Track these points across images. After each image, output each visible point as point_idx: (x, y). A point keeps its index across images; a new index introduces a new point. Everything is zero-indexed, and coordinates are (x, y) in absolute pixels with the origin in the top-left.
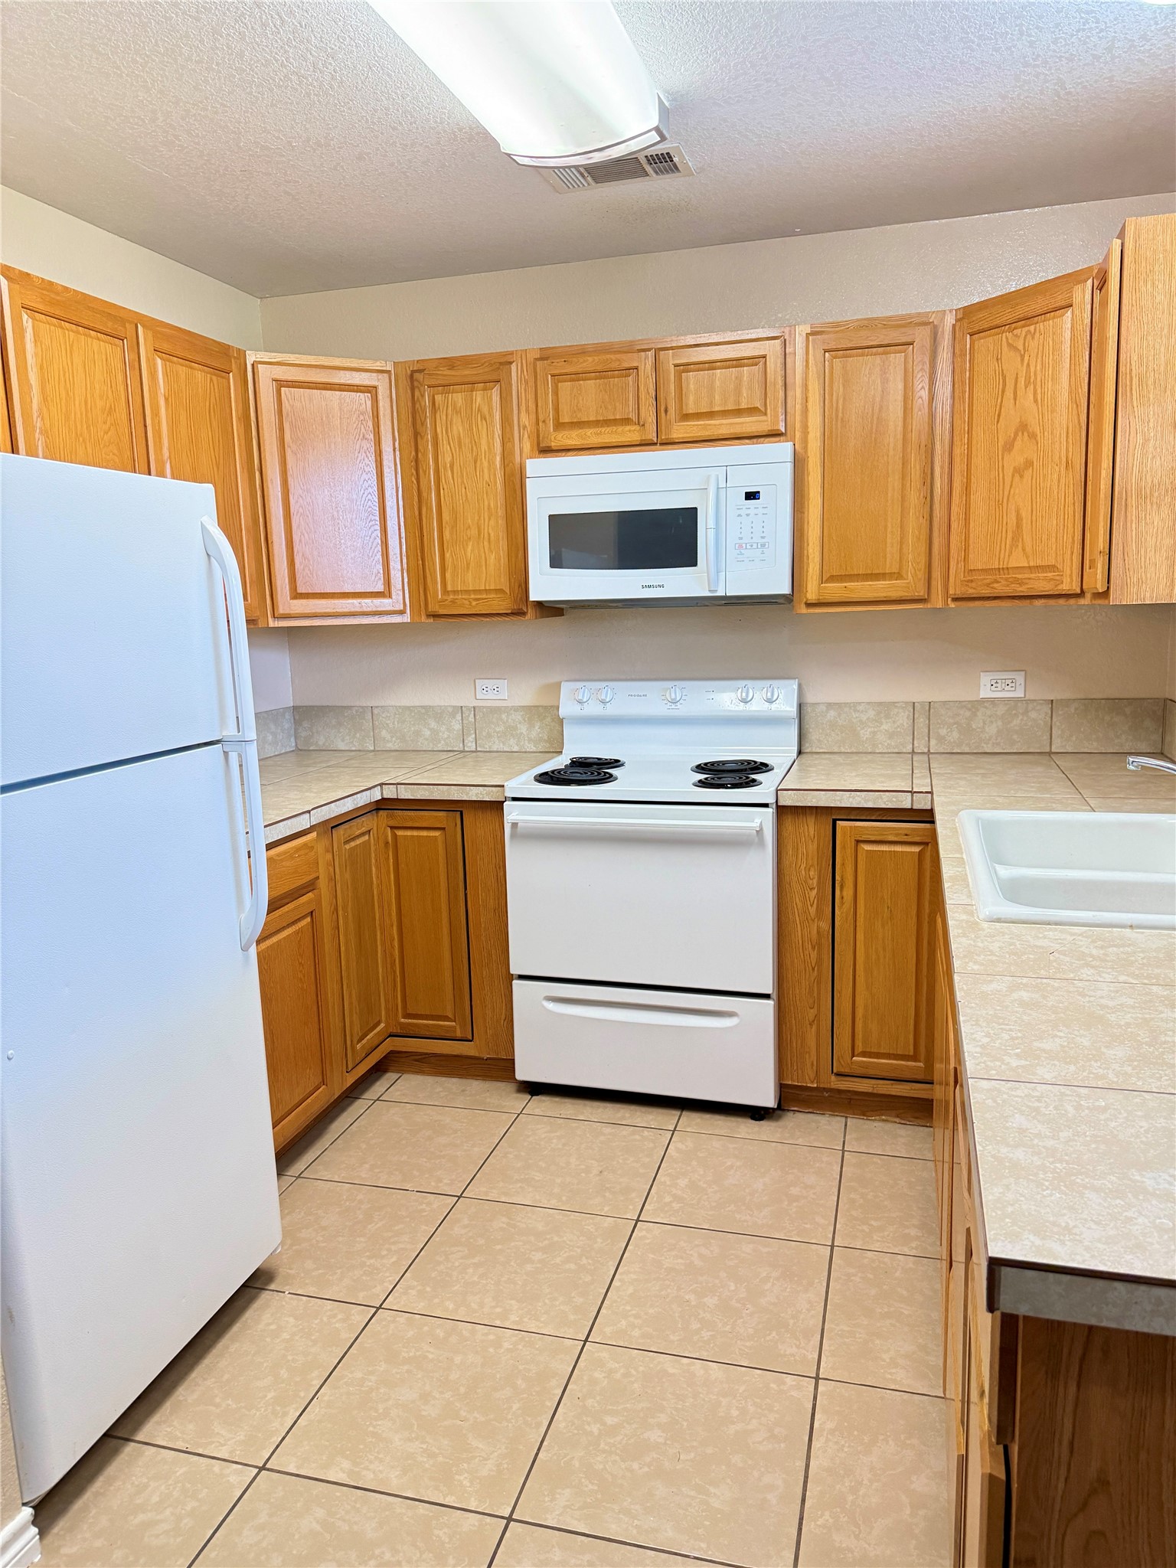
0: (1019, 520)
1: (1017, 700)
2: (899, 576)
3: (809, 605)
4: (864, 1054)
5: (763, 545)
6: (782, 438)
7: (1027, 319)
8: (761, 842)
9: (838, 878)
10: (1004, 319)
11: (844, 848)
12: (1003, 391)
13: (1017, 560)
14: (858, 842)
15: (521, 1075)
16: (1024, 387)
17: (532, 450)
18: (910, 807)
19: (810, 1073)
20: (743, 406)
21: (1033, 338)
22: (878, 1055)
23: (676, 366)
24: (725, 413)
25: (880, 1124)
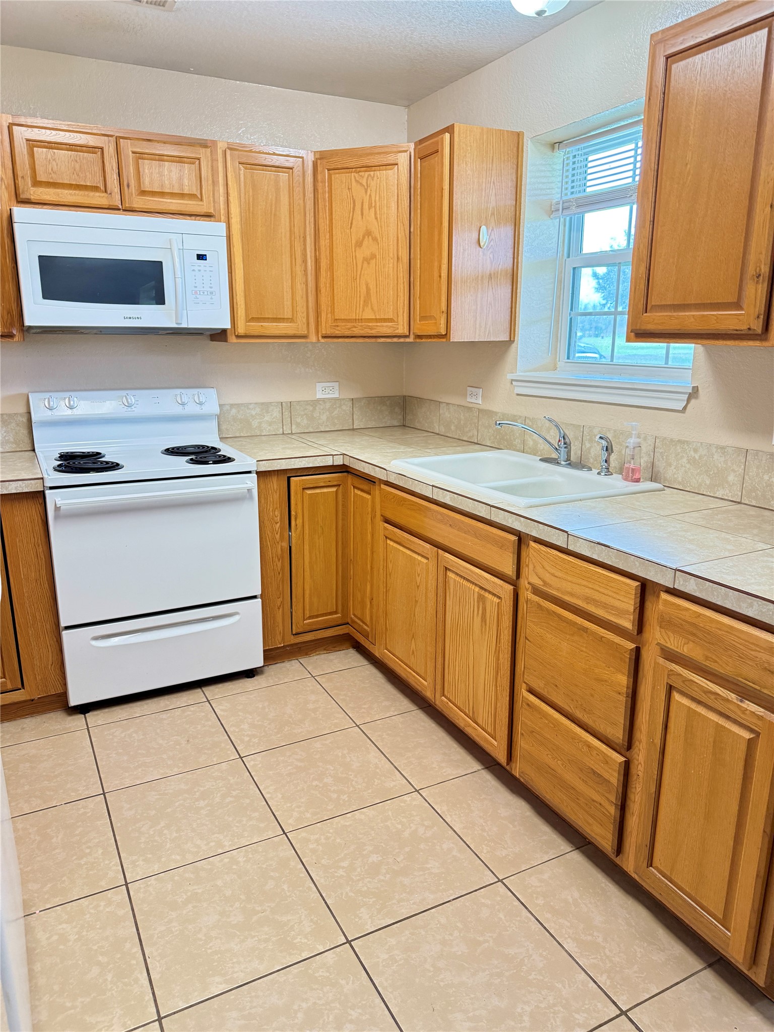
0: (368, 289)
1: (336, 399)
2: (291, 320)
3: (238, 337)
4: (310, 618)
5: (212, 293)
6: (212, 219)
7: (368, 167)
8: (251, 498)
9: (293, 513)
10: (352, 165)
11: (296, 494)
12: (354, 209)
13: (368, 315)
14: (304, 489)
15: (73, 702)
16: (368, 209)
18: (332, 464)
19: (279, 638)
20: (186, 192)
21: (373, 180)
22: (317, 616)
23: (133, 152)
24: (172, 195)
25: (318, 657)
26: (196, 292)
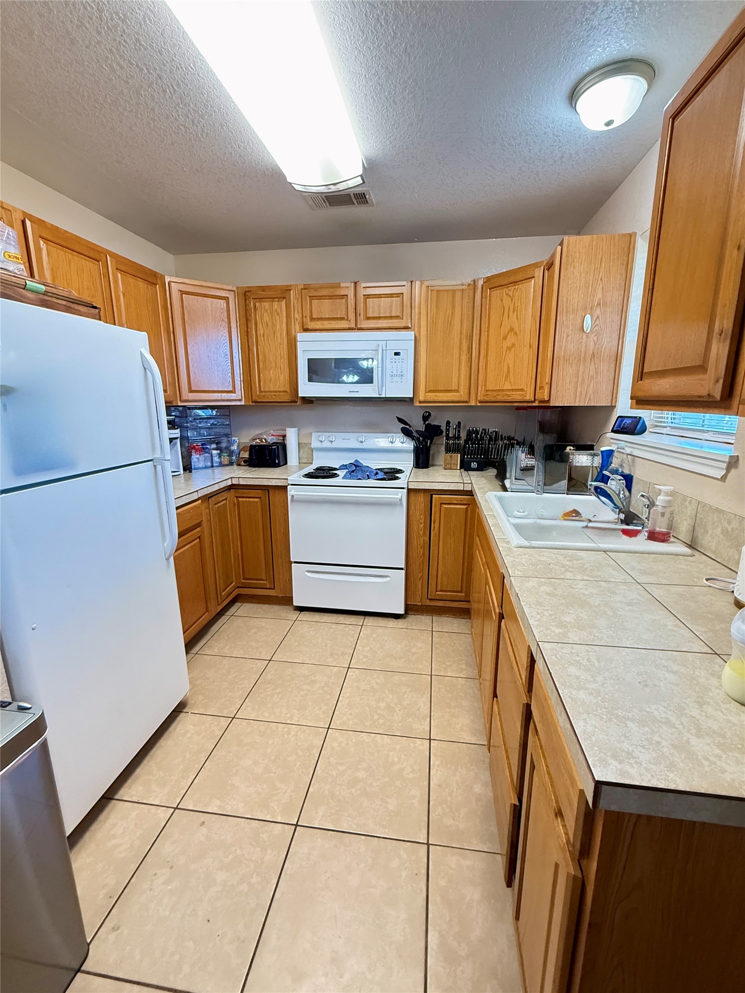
0: (508, 368)
2: (457, 391)
3: (420, 402)
4: (441, 591)
5: (402, 375)
6: (409, 330)
7: (515, 283)
8: (401, 504)
9: (433, 519)
10: (505, 282)
11: (435, 506)
12: (503, 314)
13: (507, 386)
14: (441, 504)
15: (295, 604)
16: (512, 312)
17: (300, 330)
18: (462, 489)
19: (419, 599)
20: (393, 315)
21: (517, 291)
22: (447, 591)
23: (364, 295)
24: (385, 318)
25: (446, 618)
26: (392, 376)
